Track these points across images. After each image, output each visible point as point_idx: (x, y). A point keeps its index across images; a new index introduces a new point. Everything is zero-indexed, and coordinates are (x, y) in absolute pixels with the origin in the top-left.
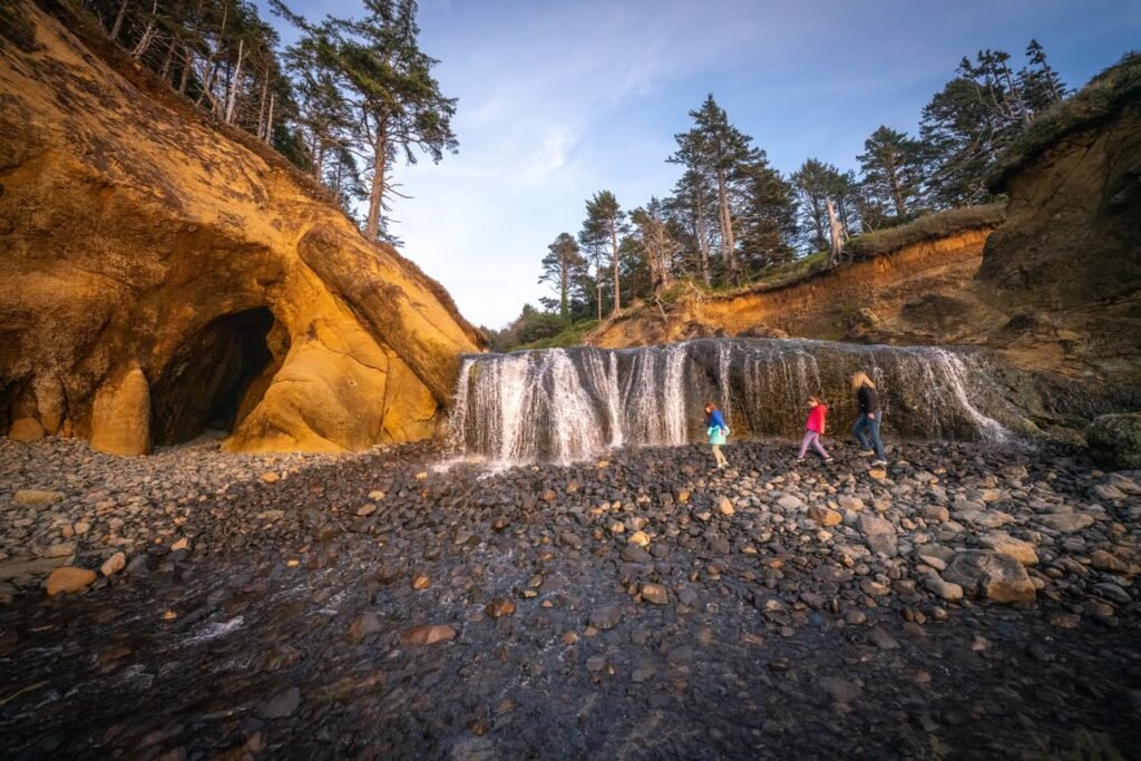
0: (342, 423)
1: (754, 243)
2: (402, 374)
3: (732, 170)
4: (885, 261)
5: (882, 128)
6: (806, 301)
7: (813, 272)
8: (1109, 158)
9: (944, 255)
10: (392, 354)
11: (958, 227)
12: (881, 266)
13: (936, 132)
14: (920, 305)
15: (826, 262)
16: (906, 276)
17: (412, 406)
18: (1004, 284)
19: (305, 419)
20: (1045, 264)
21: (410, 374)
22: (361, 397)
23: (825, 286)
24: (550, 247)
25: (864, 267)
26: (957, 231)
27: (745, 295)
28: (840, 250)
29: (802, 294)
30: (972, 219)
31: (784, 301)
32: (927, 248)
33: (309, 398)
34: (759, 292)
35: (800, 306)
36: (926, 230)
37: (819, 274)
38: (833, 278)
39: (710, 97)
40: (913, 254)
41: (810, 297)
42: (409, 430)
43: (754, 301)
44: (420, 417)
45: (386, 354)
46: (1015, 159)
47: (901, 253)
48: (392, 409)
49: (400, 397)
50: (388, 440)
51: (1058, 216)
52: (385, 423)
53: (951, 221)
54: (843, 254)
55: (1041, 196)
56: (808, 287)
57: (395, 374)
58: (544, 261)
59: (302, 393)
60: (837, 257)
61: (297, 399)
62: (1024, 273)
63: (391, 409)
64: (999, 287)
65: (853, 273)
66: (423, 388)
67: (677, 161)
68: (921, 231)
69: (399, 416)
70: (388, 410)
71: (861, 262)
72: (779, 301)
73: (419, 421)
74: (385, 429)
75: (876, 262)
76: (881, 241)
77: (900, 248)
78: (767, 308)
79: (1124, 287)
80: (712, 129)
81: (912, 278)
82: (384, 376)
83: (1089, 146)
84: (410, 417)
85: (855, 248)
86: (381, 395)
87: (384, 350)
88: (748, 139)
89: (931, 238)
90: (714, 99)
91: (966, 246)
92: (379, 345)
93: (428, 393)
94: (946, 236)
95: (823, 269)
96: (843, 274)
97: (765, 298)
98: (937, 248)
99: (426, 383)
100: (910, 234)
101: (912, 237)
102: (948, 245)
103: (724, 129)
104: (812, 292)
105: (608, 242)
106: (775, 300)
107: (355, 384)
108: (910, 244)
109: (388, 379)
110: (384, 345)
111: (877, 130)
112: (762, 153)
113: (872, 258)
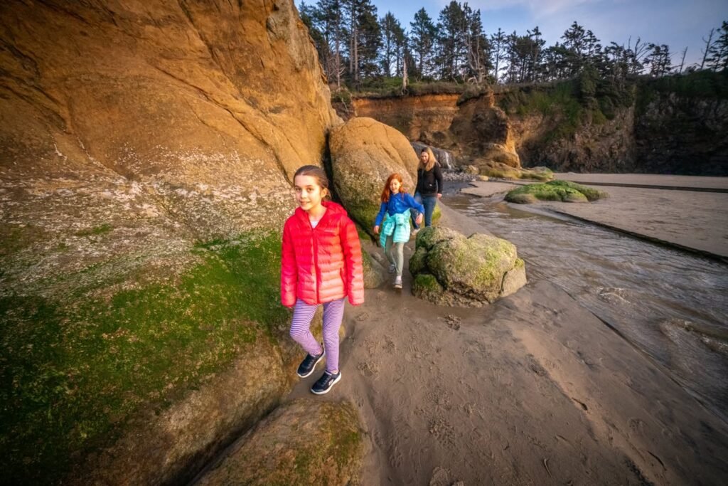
5: (423, 9)
6: (388, 108)
7: (394, 94)
8: (476, 108)
9: (437, 102)
12: (417, 101)
15: (399, 92)
16: (424, 108)
25: (410, 100)
26: (442, 93)
27: (364, 98)
28: (405, 88)
29: (387, 104)
31: (379, 106)
32: (432, 97)
34: (371, 98)
35: (386, 110)
38: (400, 101)
40: (428, 98)
41: (390, 107)
43: (367, 102)
46: (463, 100)
47: (425, 97)
53: (441, 88)
54: (405, 90)
55: (464, 112)
56: (390, 101)
60: (403, 91)
62: (457, 131)
65: (407, 100)
68: (432, 89)
71: (411, 97)
72: (378, 104)
75: (416, 98)
77: (424, 94)
78: (372, 107)
81: (426, 109)
83: (475, 103)
85: (410, 89)
89: (434, 94)
95: (397, 95)
96: (404, 100)
98: (435, 99)
101: (429, 90)
102: (439, 98)
104: (391, 105)
111: (421, 8)
112: (376, 9)
113: (415, 96)
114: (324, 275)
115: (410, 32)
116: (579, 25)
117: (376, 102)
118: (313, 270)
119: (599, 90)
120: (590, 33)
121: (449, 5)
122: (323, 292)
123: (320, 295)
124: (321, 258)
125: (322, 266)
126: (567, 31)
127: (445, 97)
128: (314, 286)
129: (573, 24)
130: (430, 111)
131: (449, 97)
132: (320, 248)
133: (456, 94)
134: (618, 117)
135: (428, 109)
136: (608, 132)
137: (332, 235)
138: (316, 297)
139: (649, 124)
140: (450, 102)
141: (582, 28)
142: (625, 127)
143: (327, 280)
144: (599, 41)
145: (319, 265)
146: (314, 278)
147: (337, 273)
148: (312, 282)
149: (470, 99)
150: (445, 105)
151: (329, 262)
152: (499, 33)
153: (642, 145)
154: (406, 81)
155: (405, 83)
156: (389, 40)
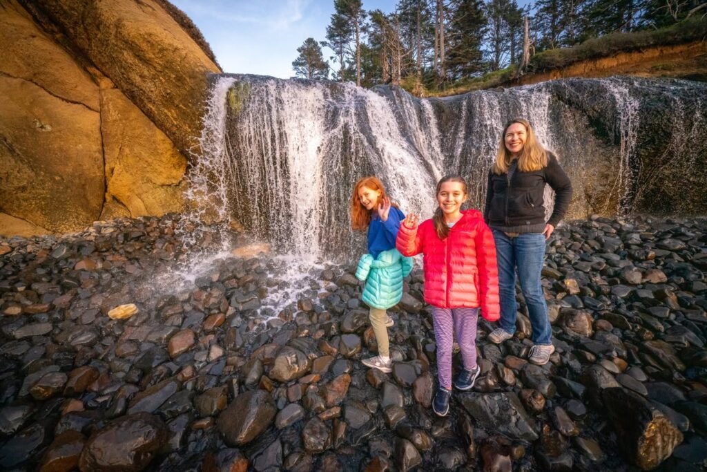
1: (459, 55)
4: (558, 74)
7: (504, 80)
10: (105, 83)
11: (616, 49)
15: (515, 72)
17: (148, 164)
22: (61, 150)
24: (299, 50)
26: (615, 52)
28: (527, 62)
30: (626, 42)
32: (590, 65)
36: (594, 49)
37: (507, 83)
42: (150, 199)
44: (161, 180)
45: (98, 85)
47: (572, 67)
49: (127, 150)
50: (120, 213)
52: (111, 189)
53: (613, 42)
54: (529, 66)
57: (113, 115)
58: (294, 63)
60: (524, 69)
63: (117, 169)
66: (160, 135)
68: (590, 50)
69: (131, 179)
70: (112, 170)
71: (542, 73)
73: (162, 185)
74: (114, 198)
75: (552, 74)
76: (560, 56)
77: (571, 64)
82: (95, 117)
84: (149, 180)
85: (539, 61)
86: (95, 147)
87: (93, 79)
91: (617, 65)
92: (85, 70)
94: (607, 56)
95: (511, 78)
98: (597, 66)
99: (161, 126)
100: (582, 52)
101: (583, 54)
105: (351, 39)
107: (49, 128)
108: (580, 61)
109: (103, 121)
110: (92, 70)
113: (550, 70)
114: (456, 277)
118: (445, 269)
122: (454, 295)
123: (450, 296)
124: (454, 259)
125: (455, 267)
127: (623, 58)
128: (444, 286)
131: (636, 55)
132: (454, 250)
133: (655, 46)
137: (468, 237)
138: (445, 298)
143: (459, 282)
145: (451, 264)
146: (444, 277)
147: (470, 277)
148: (442, 282)
151: (462, 264)
154: (531, 51)
155: (528, 54)
156: (498, 27)
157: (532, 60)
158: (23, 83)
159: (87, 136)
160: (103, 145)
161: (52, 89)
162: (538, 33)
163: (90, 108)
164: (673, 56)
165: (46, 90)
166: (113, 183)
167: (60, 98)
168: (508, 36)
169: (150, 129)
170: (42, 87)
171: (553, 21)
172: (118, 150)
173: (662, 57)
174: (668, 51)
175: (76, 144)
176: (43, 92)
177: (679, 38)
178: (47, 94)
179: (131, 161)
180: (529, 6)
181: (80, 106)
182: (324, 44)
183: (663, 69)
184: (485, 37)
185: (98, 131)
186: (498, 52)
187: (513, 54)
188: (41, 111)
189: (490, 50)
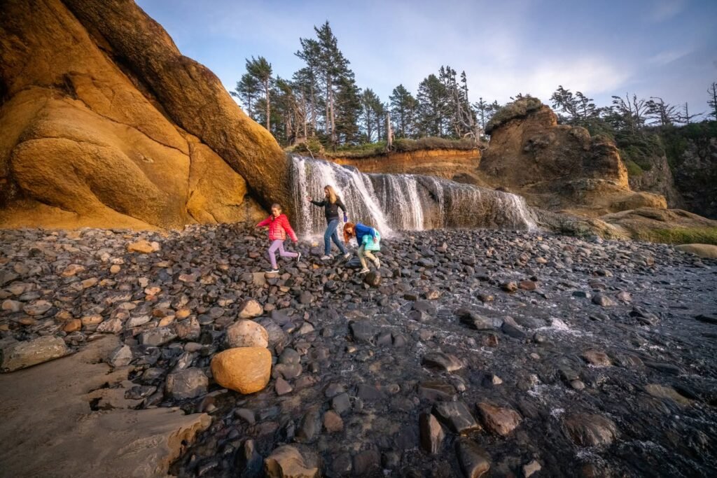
0: (154, 199)
2: (208, 160)
3: (337, 78)
4: (409, 155)
5: (401, 85)
6: (372, 168)
7: (378, 153)
8: (524, 132)
9: (431, 158)
10: (192, 138)
11: (437, 146)
12: (407, 157)
13: (423, 97)
14: (461, 177)
15: (384, 149)
16: (417, 164)
17: (222, 191)
18: (489, 173)
19: (95, 189)
20: (505, 168)
21: (219, 161)
22: (163, 176)
23: (381, 161)
25: (400, 156)
26: (436, 148)
27: (341, 158)
28: (391, 144)
29: (369, 163)
31: (361, 166)
32: (425, 153)
33: (108, 165)
34: (349, 158)
35: (369, 169)
36: (426, 144)
37: (380, 154)
38: (386, 158)
39: (327, 23)
40: (420, 154)
41: (374, 166)
42: (218, 213)
44: (229, 202)
45: (185, 137)
47: (416, 152)
48: (197, 192)
49: (205, 181)
51: (507, 150)
52: (190, 205)
54: (392, 147)
55: (502, 141)
56: (373, 160)
57: (200, 158)
59: (97, 158)
60: (389, 147)
61: (87, 164)
62: (497, 170)
64: (487, 174)
65: (395, 158)
66: (236, 176)
67: (302, 56)
68: (424, 144)
69: (205, 199)
70: (192, 192)
71: (400, 153)
73: (229, 205)
74: (189, 211)
75: (406, 154)
76: (409, 144)
77: (415, 150)
79: (526, 181)
80: (327, 45)
81: (419, 166)
82: (187, 158)
83: (519, 125)
84: (219, 201)
85: (398, 144)
86: (186, 176)
88: (348, 62)
89: (428, 149)
90: (330, 25)
93: (242, 182)
94: (433, 149)
95: (382, 152)
96: (391, 157)
97: (352, 162)
98: (429, 154)
101: (421, 145)
102: (433, 153)
103: (335, 49)
104: (376, 164)
106: (357, 164)
107: (151, 161)
108: (420, 149)
109: (191, 162)
111: (399, 85)
112: (353, 74)
113: (404, 152)
115: (390, 104)
116: (565, 89)
117: (357, 161)
119: (620, 141)
120: (580, 95)
121: (427, 78)
126: (555, 93)
127: (440, 152)
129: (558, 88)
130: (425, 168)
131: (446, 152)
133: (453, 149)
134: (654, 167)
135: (422, 166)
136: (649, 184)
139: (693, 174)
140: (447, 158)
141: (569, 92)
142: (665, 178)
144: (591, 100)
149: (509, 120)
150: (443, 161)
152: (481, 103)
153: (692, 199)
154: (392, 137)
155: (391, 139)
156: (369, 112)
157: (394, 143)
158: (128, 128)
159: (181, 169)
160: (189, 176)
161: (153, 136)
162: (394, 123)
163: (182, 152)
164: (461, 156)
165: (147, 135)
166: (192, 201)
167: (159, 142)
168: (376, 120)
169: (229, 171)
170: (144, 133)
171: (402, 118)
172: (198, 180)
173: (457, 155)
174: (459, 153)
175: (174, 174)
176: (143, 136)
177: (463, 148)
178: (146, 137)
179: (207, 188)
180: (387, 104)
181: (176, 150)
182: (234, 94)
183: (459, 162)
184: (360, 117)
185: (188, 167)
186: (369, 130)
187: (379, 133)
188: (143, 149)
189: (364, 126)
